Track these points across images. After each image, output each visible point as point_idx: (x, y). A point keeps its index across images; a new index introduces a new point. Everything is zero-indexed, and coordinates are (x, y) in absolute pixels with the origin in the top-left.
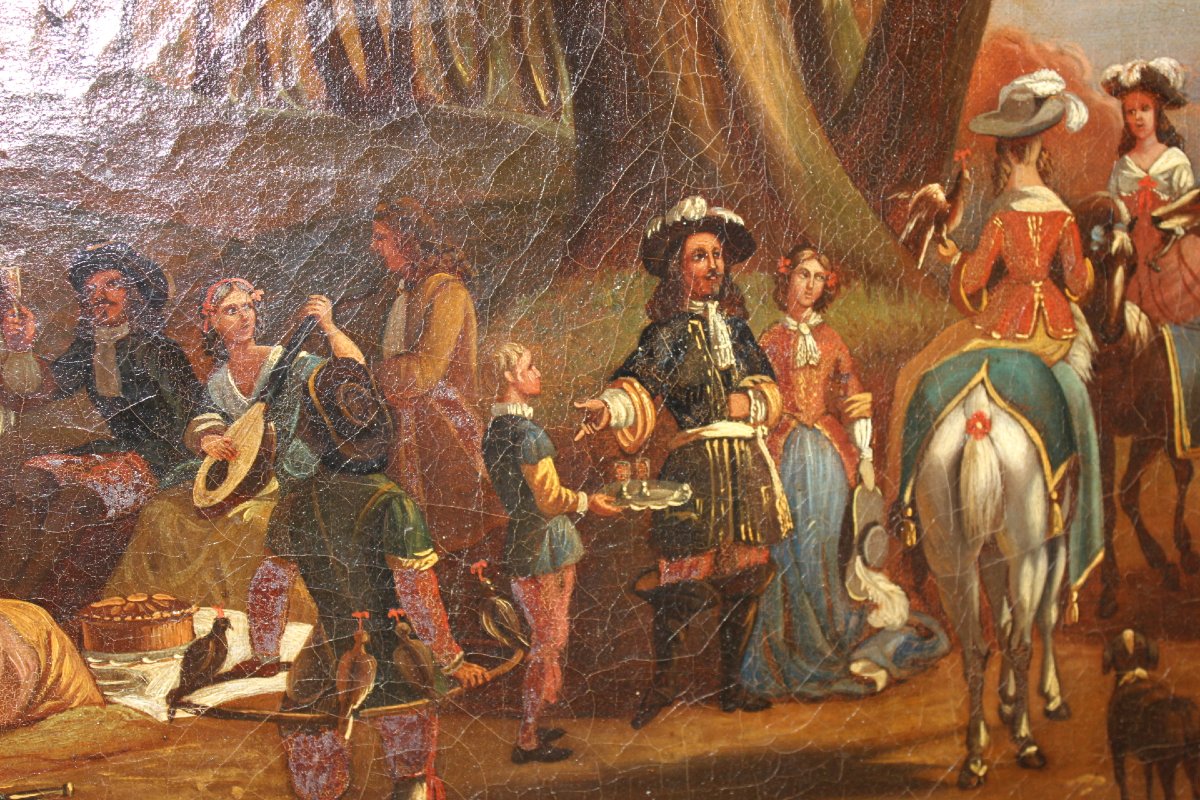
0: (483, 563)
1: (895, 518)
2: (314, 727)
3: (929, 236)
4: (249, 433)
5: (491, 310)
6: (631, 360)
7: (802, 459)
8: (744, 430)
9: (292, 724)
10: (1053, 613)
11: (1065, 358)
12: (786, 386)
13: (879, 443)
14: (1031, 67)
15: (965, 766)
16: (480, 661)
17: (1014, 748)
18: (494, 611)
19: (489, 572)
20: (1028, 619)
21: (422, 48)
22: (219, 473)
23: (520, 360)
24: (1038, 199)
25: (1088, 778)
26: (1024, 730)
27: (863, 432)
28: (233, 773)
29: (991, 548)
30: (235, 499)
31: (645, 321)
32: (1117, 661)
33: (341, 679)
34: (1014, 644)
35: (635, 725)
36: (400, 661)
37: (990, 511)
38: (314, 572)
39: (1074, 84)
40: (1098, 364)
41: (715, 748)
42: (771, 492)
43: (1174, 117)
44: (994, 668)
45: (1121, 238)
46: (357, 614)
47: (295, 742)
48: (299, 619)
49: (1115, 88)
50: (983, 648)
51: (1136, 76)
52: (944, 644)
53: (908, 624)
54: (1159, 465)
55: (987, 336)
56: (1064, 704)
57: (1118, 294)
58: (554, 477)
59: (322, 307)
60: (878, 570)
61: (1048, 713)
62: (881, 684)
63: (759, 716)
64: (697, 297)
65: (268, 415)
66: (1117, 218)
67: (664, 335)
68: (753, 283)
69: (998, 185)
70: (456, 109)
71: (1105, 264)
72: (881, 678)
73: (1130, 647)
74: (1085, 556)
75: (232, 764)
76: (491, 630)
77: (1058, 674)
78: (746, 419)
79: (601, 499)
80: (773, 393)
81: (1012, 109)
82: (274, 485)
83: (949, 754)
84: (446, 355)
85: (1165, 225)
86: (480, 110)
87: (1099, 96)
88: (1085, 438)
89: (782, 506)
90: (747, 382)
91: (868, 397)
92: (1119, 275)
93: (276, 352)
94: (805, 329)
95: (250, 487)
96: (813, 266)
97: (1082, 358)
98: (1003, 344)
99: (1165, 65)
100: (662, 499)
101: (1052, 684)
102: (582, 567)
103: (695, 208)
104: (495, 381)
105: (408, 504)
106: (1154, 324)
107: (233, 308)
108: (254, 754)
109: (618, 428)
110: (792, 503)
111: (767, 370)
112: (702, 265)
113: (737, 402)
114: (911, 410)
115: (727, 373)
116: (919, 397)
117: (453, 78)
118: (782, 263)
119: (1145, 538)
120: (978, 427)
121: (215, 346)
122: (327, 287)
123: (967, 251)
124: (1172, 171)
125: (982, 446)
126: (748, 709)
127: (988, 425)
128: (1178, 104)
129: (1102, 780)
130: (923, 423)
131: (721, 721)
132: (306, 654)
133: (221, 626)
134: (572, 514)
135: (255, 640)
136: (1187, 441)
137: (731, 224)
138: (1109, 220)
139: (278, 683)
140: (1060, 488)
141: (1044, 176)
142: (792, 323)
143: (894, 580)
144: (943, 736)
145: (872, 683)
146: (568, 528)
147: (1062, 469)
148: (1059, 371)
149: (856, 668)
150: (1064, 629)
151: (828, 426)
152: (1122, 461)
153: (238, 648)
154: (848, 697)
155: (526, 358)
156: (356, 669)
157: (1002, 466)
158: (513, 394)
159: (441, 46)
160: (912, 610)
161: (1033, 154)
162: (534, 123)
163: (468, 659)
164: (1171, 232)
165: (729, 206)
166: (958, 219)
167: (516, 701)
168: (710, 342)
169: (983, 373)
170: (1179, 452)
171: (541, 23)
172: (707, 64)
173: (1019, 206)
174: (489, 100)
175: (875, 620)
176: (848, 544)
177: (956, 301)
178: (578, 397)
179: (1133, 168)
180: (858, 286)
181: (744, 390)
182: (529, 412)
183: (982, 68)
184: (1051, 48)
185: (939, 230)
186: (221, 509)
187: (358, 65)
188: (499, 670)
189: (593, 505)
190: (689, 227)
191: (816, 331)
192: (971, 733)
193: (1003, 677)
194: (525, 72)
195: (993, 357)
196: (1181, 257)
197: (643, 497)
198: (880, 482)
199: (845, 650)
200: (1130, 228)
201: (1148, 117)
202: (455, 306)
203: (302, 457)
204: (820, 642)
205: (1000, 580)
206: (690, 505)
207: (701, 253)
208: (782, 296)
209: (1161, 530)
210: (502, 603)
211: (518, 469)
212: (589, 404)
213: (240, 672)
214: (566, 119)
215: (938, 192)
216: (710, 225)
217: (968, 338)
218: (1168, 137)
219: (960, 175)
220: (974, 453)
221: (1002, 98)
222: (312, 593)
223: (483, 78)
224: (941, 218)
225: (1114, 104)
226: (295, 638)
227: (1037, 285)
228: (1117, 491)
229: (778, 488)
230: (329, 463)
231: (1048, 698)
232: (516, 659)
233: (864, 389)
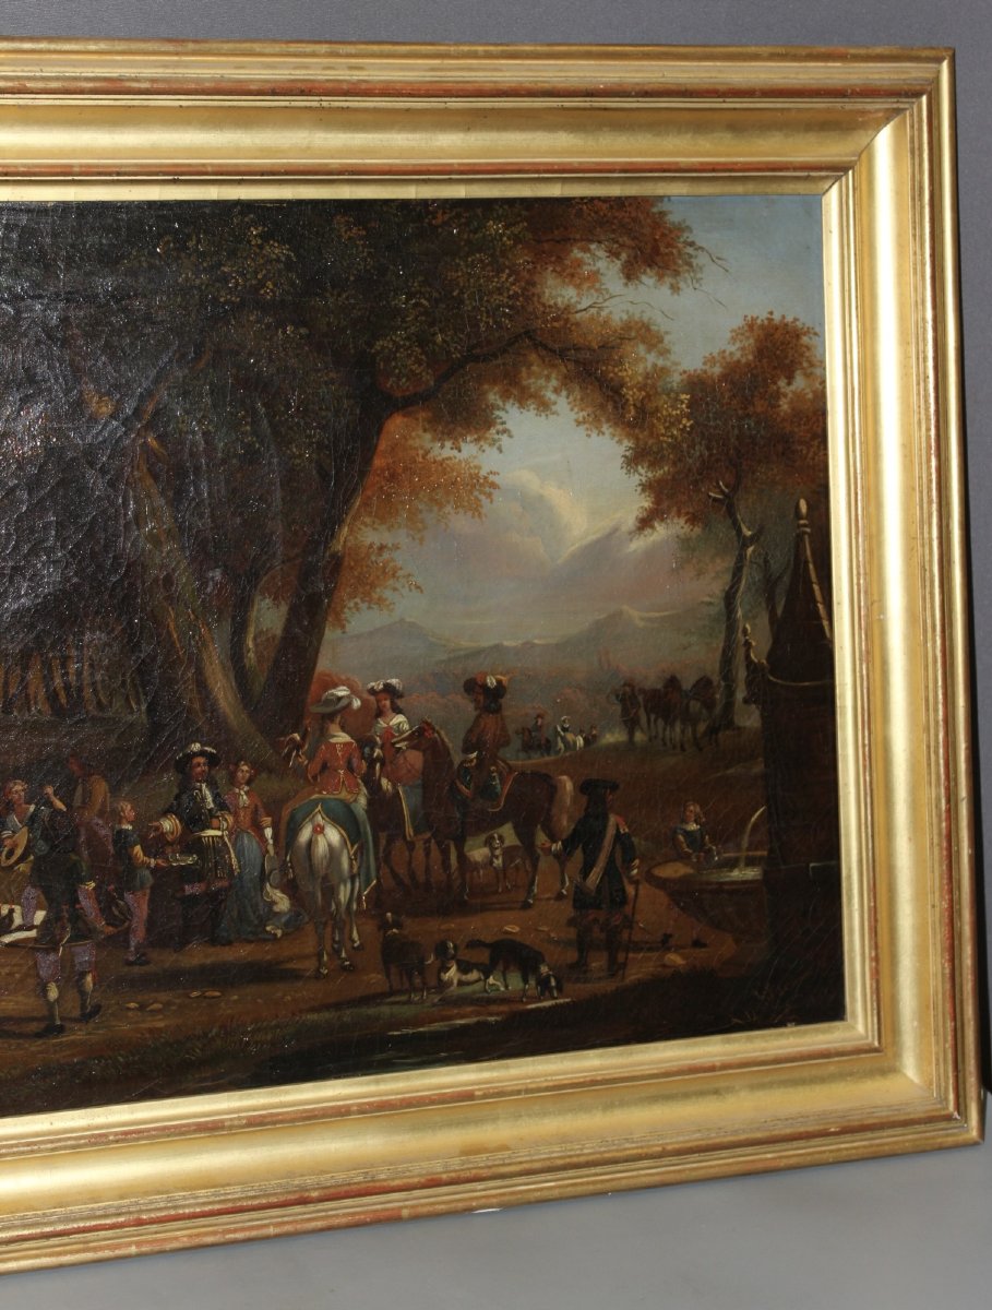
0: (112, 887)
1: (283, 868)
2: (47, 951)
3: (294, 754)
4: (22, 838)
5: (115, 790)
6: (171, 806)
7: (242, 844)
8: (219, 833)
9: (38, 950)
10: (355, 906)
11: (355, 801)
12: (236, 815)
13: (275, 836)
14: (335, 686)
15: (318, 970)
16: (112, 925)
17: (339, 962)
18: (117, 905)
19: (116, 890)
20: (343, 908)
21: (88, 692)
22: (11, 853)
23: (127, 809)
24: (341, 737)
25: (373, 975)
26: (343, 955)
27: (269, 832)
28: (16, 969)
29: (325, 878)
30: (17, 863)
31: (176, 791)
32: (384, 926)
33: (57, 932)
34: (338, 917)
35: (175, 951)
36: (80, 925)
37: (325, 863)
38: (47, 891)
39: (354, 691)
40: (370, 803)
41: (208, 961)
42: (230, 857)
43: (399, 703)
44: (329, 929)
45: (377, 752)
46: (64, 907)
47: (39, 956)
48: (42, 909)
49: (372, 692)
50: (324, 920)
51: (381, 686)
52: (307, 919)
53: (290, 910)
54: (399, 844)
55: (320, 792)
56: (361, 944)
57: (377, 775)
58: (141, 854)
59: (50, 790)
60: (276, 888)
61: (354, 948)
62: (279, 935)
63: (227, 948)
64: (198, 781)
65: (29, 833)
66: (376, 743)
67: (184, 797)
68: (221, 775)
69: (323, 734)
70: (100, 714)
71: (372, 762)
72: (279, 933)
73: (390, 920)
74: (368, 883)
75: (15, 965)
76: (116, 913)
77: (358, 932)
78: (219, 829)
79: (160, 861)
80: (230, 819)
81: (328, 702)
82: (32, 857)
83: (309, 965)
84: (98, 807)
85: (398, 746)
86: (109, 714)
87: (366, 696)
88: (366, 833)
89: (234, 861)
90: (219, 814)
91: (270, 819)
92: (378, 765)
93: (32, 808)
94: (242, 793)
95: (22, 859)
96: (245, 768)
97: (363, 801)
98: (328, 796)
99: (394, 681)
100: (185, 861)
101: (355, 935)
102: (152, 888)
103: (196, 747)
104: (117, 816)
105: (84, 864)
106: (394, 786)
107: (17, 792)
108: (22, 962)
109: (166, 833)
110: (239, 862)
111: (228, 810)
112: (199, 769)
113: (215, 822)
114: (288, 824)
115: (210, 810)
116: (292, 817)
117: (99, 703)
118: (231, 767)
119: (395, 875)
120: (318, 830)
121: (10, 806)
122: (51, 783)
123: (311, 758)
124: (399, 724)
125: (320, 838)
126: (223, 945)
127: (323, 829)
128: (401, 696)
129: (380, 976)
130: (294, 830)
131: (211, 950)
132: (45, 922)
133: (11, 911)
134: (148, 867)
135: (24, 916)
136: (412, 834)
137: (211, 753)
138: (373, 744)
139: (33, 933)
140: (355, 854)
141: (343, 729)
142: (237, 790)
143: (283, 892)
144: (307, 957)
145: (275, 935)
146: (147, 873)
147: (356, 847)
148: (352, 806)
149: (268, 928)
150: (360, 912)
151: (254, 831)
152: (383, 842)
153: (18, 920)
154: (265, 940)
155: (129, 807)
156: (64, 928)
157: (330, 845)
158: (124, 821)
159: (95, 691)
160: (292, 905)
161: (338, 719)
162: (130, 718)
163: (108, 924)
164: (400, 748)
165: (209, 746)
166: (306, 747)
167: (127, 942)
168: (204, 799)
169: (319, 807)
170: (408, 838)
171: (133, 680)
172: (199, 692)
173: (333, 740)
174: (114, 710)
175: (276, 909)
176: (263, 877)
177: (306, 779)
178: (150, 821)
179: (382, 723)
180: (264, 775)
181: (218, 817)
182: (130, 828)
183: (314, 687)
184: (343, 677)
185: (298, 751)
186: (11, 867)
187: (63, 701)
188: (120, 929)
189: (157, 864)
190: (195, 754)
191: (247, 793)
192: (320, 956)
193: (333, 932)
194: (127, 700)
195: (323, 801)
196: (405, 759)
197: (177, 861)
198: (277, 853)
199: (263, 922)
200: (382, 748)
201: (388, 703)
202: (101, 788)
203: (43, 847)
204: (252, 917)
205: (330, 892)
206: (196, 863)
207: (199, 765)
208: (232, 780)
209: (402, 871)
210: (122, 903)
211: (126, 850)
212: (156, 824)
213: (20, 928)
214: (144, 716)
215: (297, 737)
216: (202, 753)
217: (313, 793)
218: (397, 710)
219: (306, 730)
220: (317, 840)
221: (323, 698)
222: (46, 899)
223: (111, 703)
224: (298, 747)
225: (372, 698)
226: (40, 916)
227: (342, 772)
228: (381, 855)
229: (233, 856)
230: (53, 847)
231: (354, 942)
232: (126, 924)
233: (268, 815)
